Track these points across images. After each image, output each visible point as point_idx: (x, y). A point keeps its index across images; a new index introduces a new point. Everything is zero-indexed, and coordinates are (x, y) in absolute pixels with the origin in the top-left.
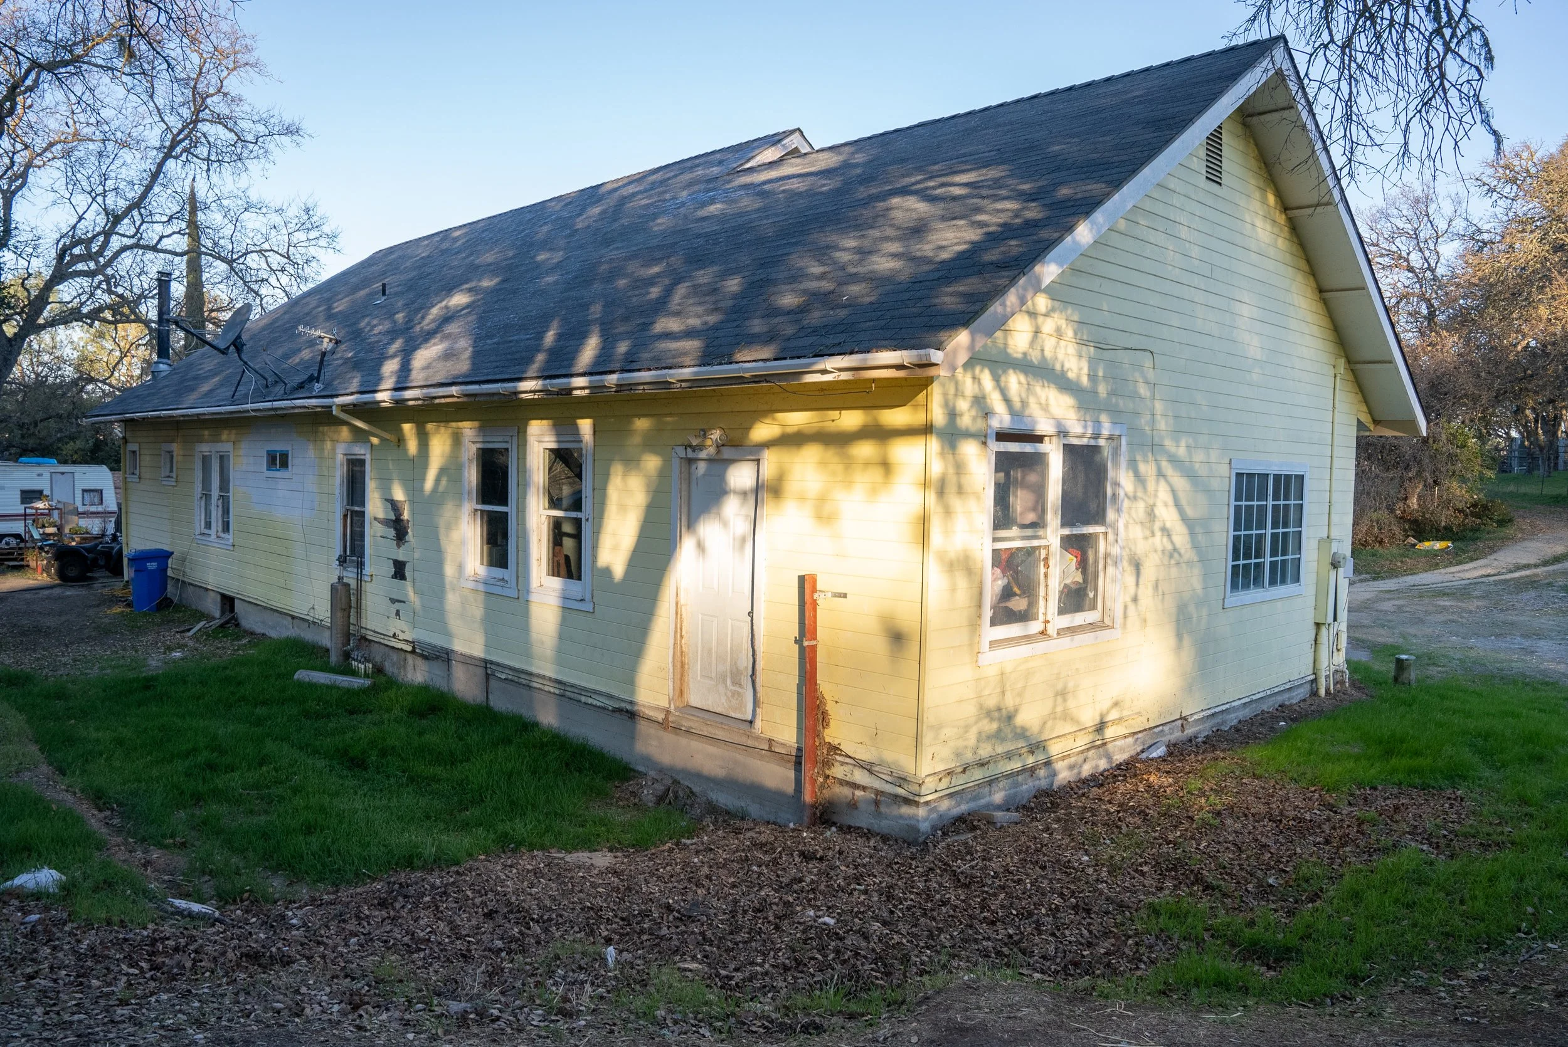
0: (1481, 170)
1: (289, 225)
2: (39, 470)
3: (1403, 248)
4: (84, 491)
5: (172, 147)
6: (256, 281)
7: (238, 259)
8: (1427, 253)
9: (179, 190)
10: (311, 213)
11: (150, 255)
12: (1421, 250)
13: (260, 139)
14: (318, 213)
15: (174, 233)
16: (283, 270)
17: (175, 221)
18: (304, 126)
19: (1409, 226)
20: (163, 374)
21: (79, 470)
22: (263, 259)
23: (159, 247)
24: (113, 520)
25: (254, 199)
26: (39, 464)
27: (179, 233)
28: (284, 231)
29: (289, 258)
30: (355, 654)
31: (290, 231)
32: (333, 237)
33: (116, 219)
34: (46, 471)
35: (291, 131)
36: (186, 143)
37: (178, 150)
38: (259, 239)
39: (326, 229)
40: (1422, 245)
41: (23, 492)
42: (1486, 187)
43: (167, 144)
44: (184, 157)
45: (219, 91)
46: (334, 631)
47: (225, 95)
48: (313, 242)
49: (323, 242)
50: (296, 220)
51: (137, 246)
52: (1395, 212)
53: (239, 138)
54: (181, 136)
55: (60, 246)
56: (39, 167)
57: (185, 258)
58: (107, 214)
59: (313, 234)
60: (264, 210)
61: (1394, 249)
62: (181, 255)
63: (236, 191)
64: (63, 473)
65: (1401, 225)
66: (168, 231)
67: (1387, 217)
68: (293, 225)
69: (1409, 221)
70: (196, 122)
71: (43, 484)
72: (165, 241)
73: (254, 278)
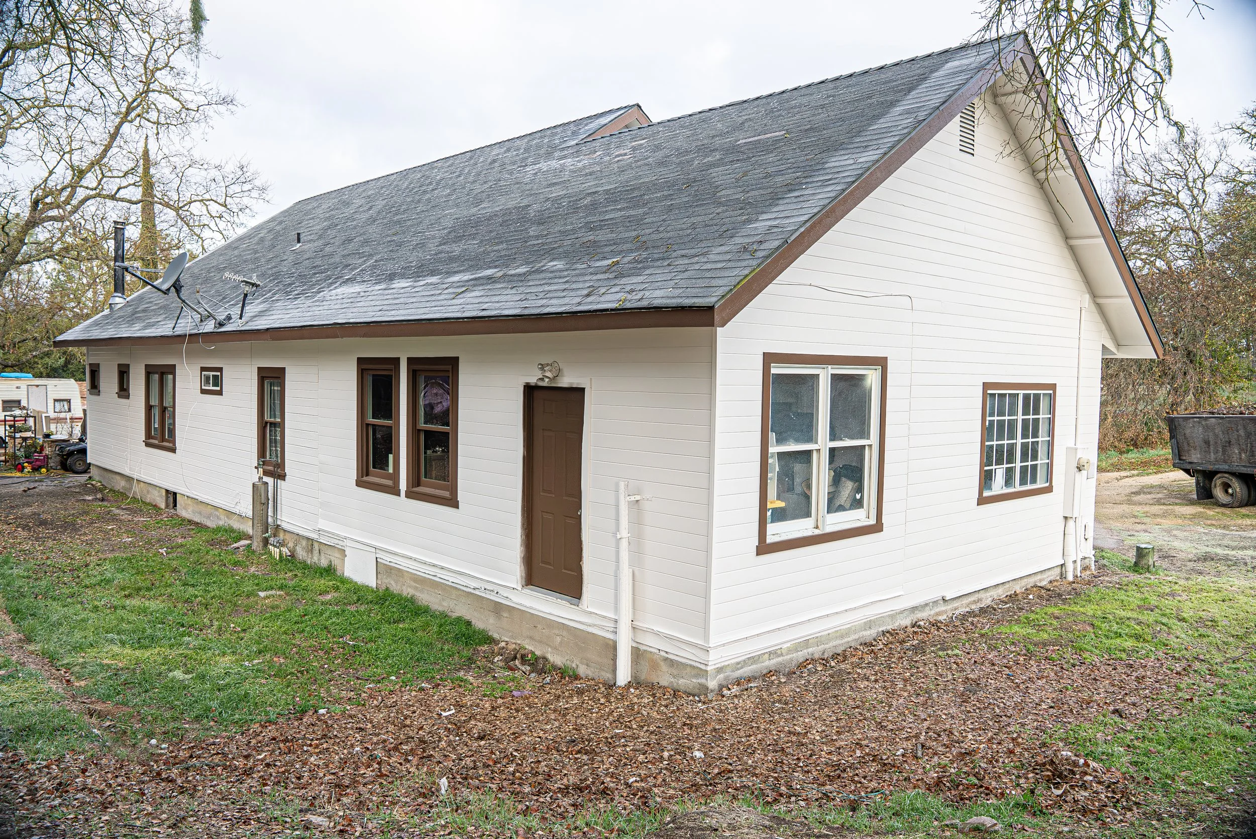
0: (1243, 120)
1: (226, 179)
2: (18, 383)
3: (1173, 188)
4: (55, 400)
5: (128, 113)
6: (199, 226)
7: (184, 206)
8: (1196, 192)
9: (133, 151)
10: (245, 169)
11: (110, 203)
12: (1189, 189)
13: (201, 108)
14: (251, 170)
15: (130, 185)
16: (221, 217)
17: (130, 176)
18: (237, 97)
19: (1180, 168)
20: (119, 306)
21: (51, 383)
22: (205, 207)
23: (117, 196)
24: (80, 424)
25: (197, 156)
26: (18, 378)
27: (134, 184)
28: (222, 184)
29: (226, 206)
30: (271, 540)
31: (227, 184)
32: (263, 189)
33: (80, 174)
34: (23, 384)
35: (225, 101)
36: (139, 109)
37: (133, 115)
38: (201, 190)
39: (257, 183)
40: (1191, 184)
41: (4, 402)
42: (1247, 135)
43: (124, 110)
44: (136, 122)
45: (167, 66)
46: (256, 522)
47: (172, 68)
48: (246, 194)
49: (255, 194)
50: (232, 176)
51: (99, 195)
52: (1167, 156)
53: (184, 107)
54: (135, 104)
55: (34, 196)
56: (17, 129)
57: (140, 205)
58: (73, 170)
59: (246, 187)
60: (205, 166)
61: (1165, 188)
62: (136, 203)
63: (182, 150)
64: (37, 386)
65: (1171, 167)
66: (124, 183)
67: (1160, 161)
68: (230, 179)
69: (1180, 164)
70: (147, 92)
71: (20, 395)
72: (122, 192)
73: (197, 223)
